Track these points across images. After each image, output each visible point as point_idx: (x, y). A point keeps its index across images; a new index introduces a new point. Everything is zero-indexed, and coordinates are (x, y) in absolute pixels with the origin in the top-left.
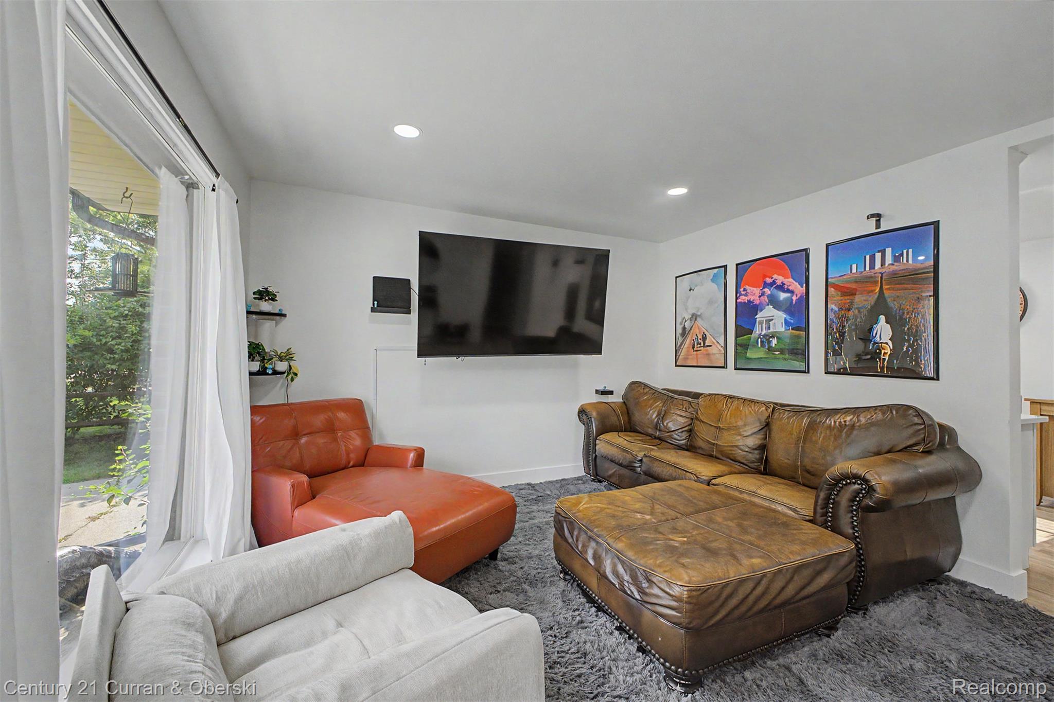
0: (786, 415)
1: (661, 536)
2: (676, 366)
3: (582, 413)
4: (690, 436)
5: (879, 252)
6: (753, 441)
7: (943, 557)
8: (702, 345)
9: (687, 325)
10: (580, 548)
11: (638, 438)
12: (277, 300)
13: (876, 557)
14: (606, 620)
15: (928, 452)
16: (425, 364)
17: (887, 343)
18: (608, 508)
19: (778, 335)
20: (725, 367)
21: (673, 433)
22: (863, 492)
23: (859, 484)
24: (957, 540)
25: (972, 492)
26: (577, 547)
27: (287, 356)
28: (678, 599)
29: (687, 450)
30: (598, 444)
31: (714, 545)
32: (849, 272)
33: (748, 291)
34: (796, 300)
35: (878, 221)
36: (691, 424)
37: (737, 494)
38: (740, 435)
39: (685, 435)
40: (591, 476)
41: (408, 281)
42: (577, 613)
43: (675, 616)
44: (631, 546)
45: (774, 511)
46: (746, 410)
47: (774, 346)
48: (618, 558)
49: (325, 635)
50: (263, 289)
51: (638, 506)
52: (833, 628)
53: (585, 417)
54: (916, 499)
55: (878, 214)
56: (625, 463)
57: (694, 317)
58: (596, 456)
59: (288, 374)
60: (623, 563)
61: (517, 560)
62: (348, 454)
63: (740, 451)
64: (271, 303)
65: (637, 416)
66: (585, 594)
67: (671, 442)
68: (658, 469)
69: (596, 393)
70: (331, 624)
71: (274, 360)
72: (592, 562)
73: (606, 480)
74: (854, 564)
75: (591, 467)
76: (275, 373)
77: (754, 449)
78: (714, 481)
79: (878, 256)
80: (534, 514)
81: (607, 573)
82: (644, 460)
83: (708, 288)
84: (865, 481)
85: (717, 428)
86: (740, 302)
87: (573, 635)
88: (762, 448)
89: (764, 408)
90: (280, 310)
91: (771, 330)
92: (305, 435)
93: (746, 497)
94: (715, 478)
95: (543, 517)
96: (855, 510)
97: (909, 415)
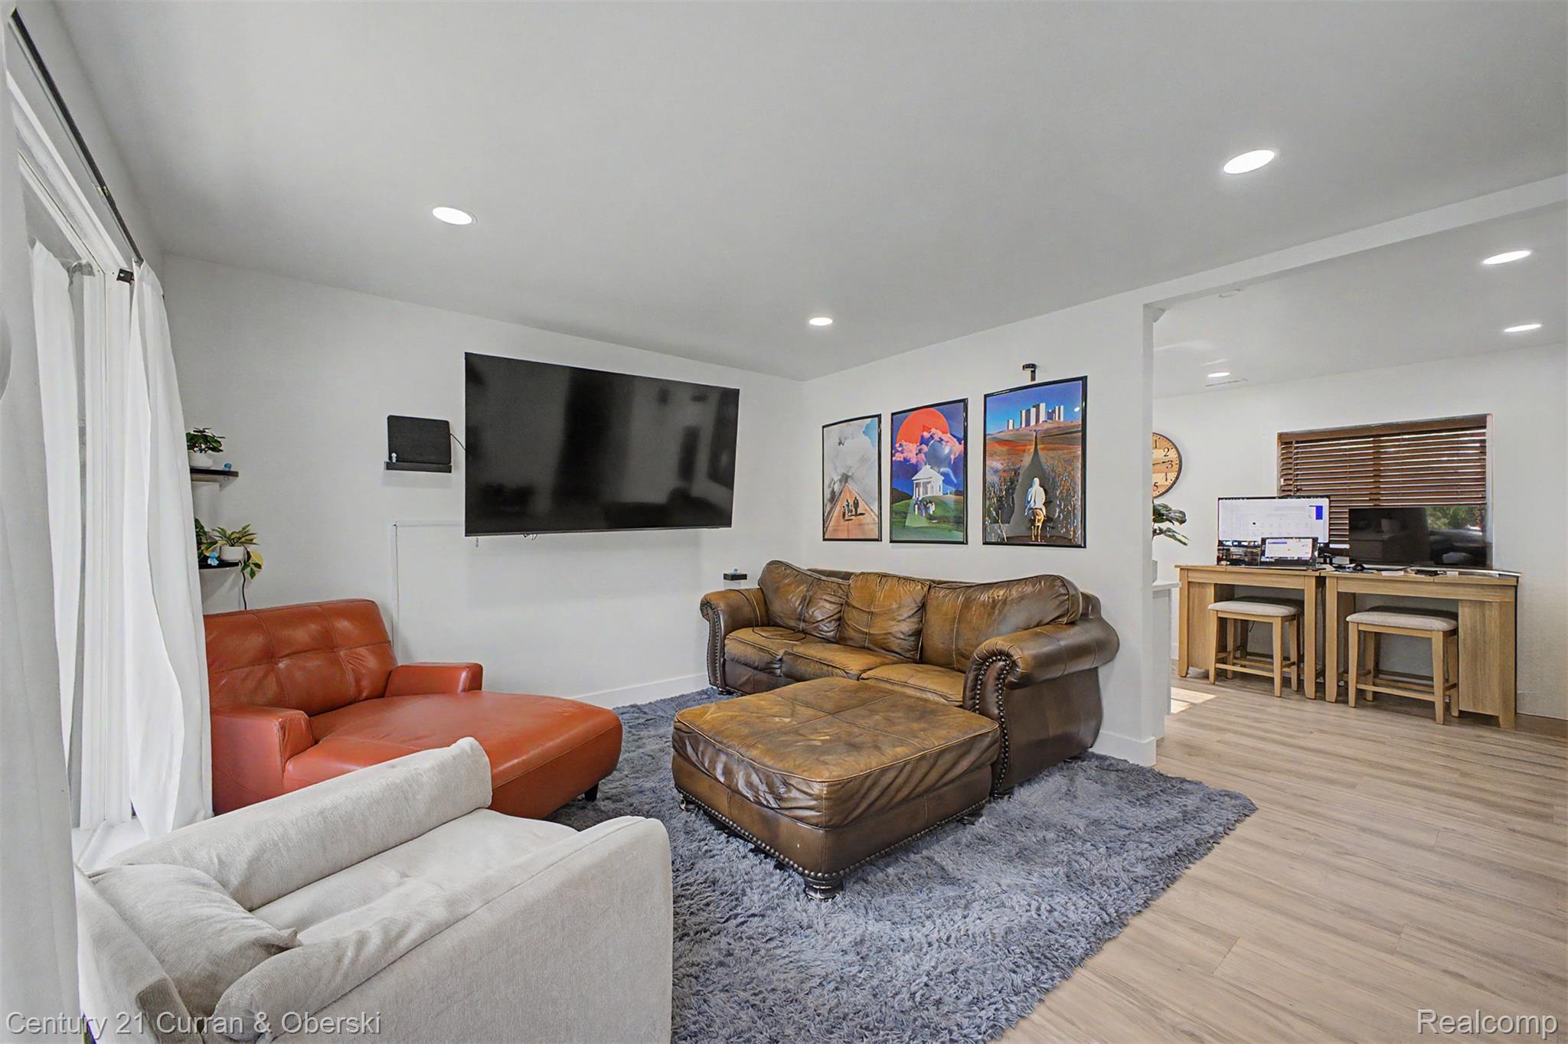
0: (941, 594)
1: (803, 738)
2: (824, 540)
3: (706, 605)
4: (839, 625)
5: (1034, 407)
6: (906, 627)
7: (1083, 732)
8: (854, 513)
9: (836, 487)
10: (706, 765)
11: (779, 633)
12: (222, 451)
13: (1020, 736)
14: (738, 844)
15: (1072, 623)
16: (477, 546)
17: (1041, 509)
18: (740, 716)
19: (936, 500)
20: (879, 540)
21: (820, 624)
22: (1007, 668)
23: (1003, 661)
24: (1096, 714)
25: (1111, 663)
26: (703, 764)
27: (242, 538)
28: (817, 798)
29: (837, 643)
30: (728, 644)
31: (858, 740)
32: (1006, 429)
33: (905, 447)
34: (955, 459)
35: (1033, 372)
36: (840, 611)
37: (888, 686)
38: (894, 619)
39: (833, 625)
40: (718, 688)
41: (445, 424)
42: (703, 843)
43: (813, 817)
44: (767, 752)
45: (926, 700)
46: (901, 589)
47: (931, 513)
48: (754, 768)
49: (385, 889)
50: (194, 431)
51: (776, 709)
52: (976, 814)
53: (710, 612)
54: (1056, 672)
55: (1033, 365)
56: (762, 665)
57: (845, 478)
58: (725, 660)
59: (246, 565)
60: (757, 771)
61: (623, 796)
62: (358, 681)
63: (894, 639)
64: (211, 455)
65: (777, 607)
66: (713, 820)
67: (818, 635)
68: (802, 668)
69: (724, 578)
70: (392, 876)
71: (218, 545)
72: (722, 779)
73: (738, 690)
74: (997, 745)
75: (718, 675)
76: (223, 564)
77: (910, 636)
78: (864, 675)
79: (1033, 411)
80: (645, 741)
81: (740, 789)
82: (785, 658)
83: (860, 443)
84: (1009, 656)
85: (869, 612)
86: (895, 461)
87: (700, 864)
88: (918, 633)
89: (920, 587)
90: (225, 466)
91: (929, 495)
92: (285, 656)
93: (897, 688)
94: (864, 671)
95: (657, 743)
96: (1000, 689)
97: (1055, 586)
